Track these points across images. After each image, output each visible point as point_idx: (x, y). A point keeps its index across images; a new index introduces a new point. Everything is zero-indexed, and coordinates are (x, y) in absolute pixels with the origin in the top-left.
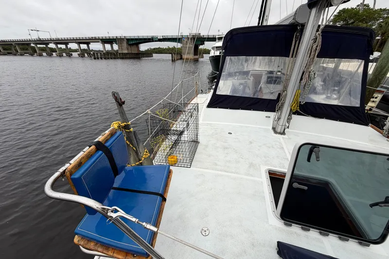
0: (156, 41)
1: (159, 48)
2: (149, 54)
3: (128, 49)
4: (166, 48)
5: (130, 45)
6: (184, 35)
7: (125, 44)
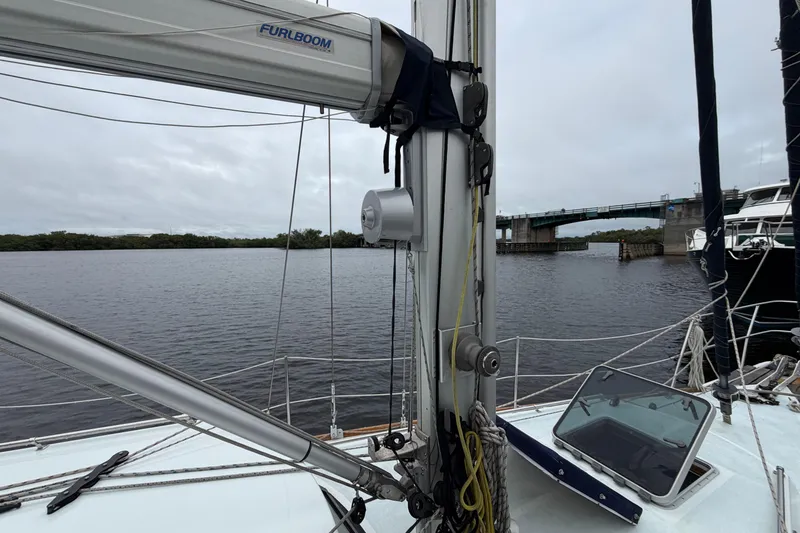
0: (591, 218)
1: (623, 230)
2: (579, 244)
3: (529, 236)
4: (640, 231)
5: (536, 229)
6: (671, 199)
7: (525, 228)
